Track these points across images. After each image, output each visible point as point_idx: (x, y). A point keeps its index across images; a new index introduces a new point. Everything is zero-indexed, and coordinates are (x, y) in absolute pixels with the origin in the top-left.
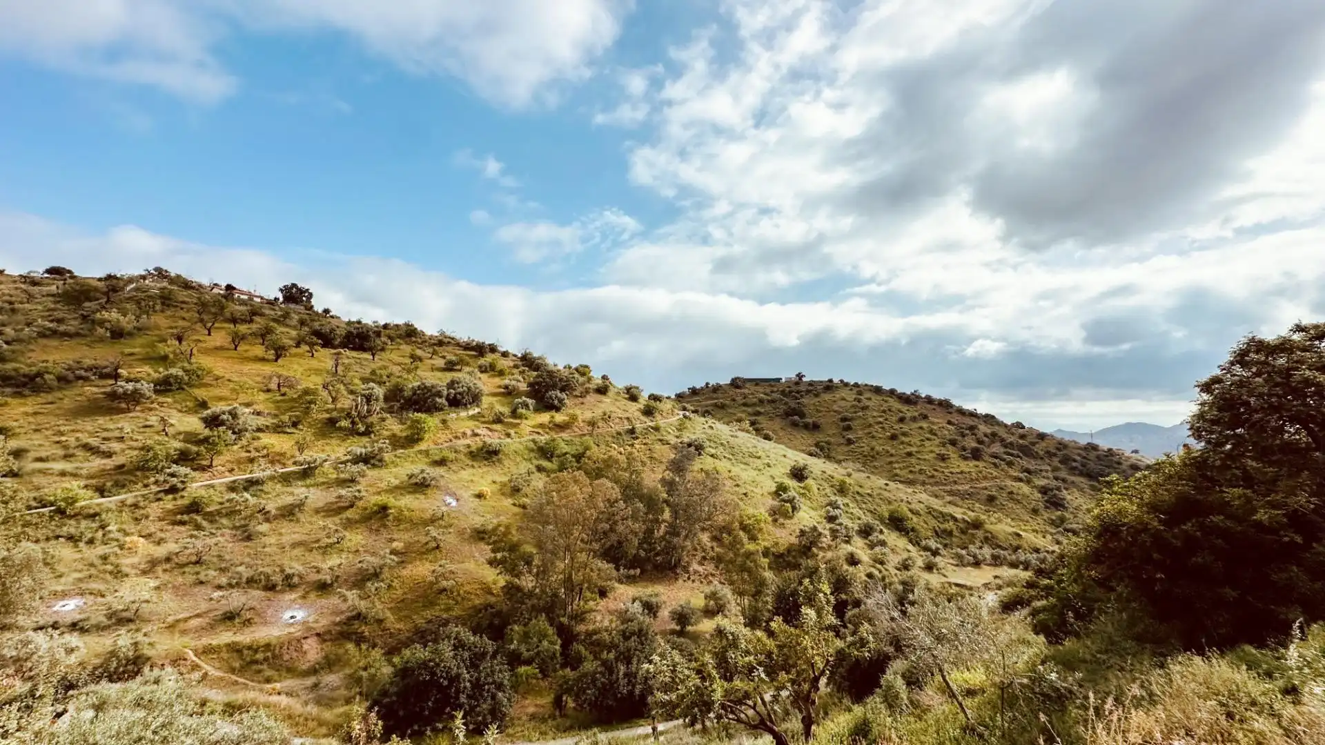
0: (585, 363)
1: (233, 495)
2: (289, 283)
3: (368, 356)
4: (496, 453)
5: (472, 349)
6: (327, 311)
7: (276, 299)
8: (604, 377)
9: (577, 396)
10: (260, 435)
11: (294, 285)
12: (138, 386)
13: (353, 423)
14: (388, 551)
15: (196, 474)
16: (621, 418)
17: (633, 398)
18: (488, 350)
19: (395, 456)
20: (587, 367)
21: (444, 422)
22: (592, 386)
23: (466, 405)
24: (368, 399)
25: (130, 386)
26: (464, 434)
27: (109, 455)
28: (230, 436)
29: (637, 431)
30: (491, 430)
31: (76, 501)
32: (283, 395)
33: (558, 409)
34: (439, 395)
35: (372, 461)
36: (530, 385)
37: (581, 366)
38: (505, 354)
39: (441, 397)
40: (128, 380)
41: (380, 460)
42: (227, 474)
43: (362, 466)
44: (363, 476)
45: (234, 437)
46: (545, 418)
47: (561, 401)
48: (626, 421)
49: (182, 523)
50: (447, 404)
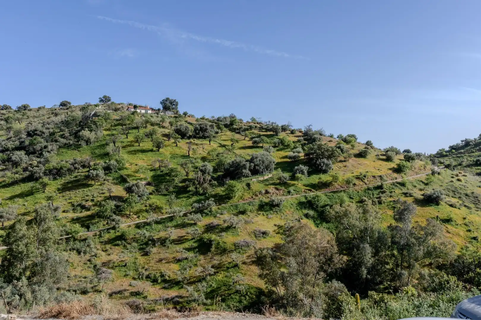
0: (352, 133)
1: (139, 231)
2: (164, 98)
3: (206, 142)
4: (278, 205)
5: (270, 130)
6: (185, 114)
7: (159, 110)
8: (368, 143)
9: (341, 161)
10: (151, 196)
11: (167, 99)
12: (98, 172)
13: (196, 188)
14: (210, 266)
15: (123, 220)
16: (374, 177)
17: (389, 159)
18: (280, 130)
19: (219, 208)
20: (353, 136)
21: (248, 185)
22: (356, 151)
23: (262, 172)
24: (203, 172)
25: (95, 173)
26: (260, 193)
27: (88, 209)
28: (136, 198)
29: (385, 186)
30: (277, 189)
31: (78, 233)
32: (162, 172)
33: (325, 172)
34: (244, 167)
35: (206, 211)
36: (306, 155)
37: (349, 136)
38: (292, 132)
39: (245, 168)
40: (94, 169)
41: (210, 211)
42: (137, 219)
43: (199, 215)
44: (200, 221)
45: (139, 198)
46: (315, 179)
47: (327, 165)
48: (378, 179)
49: (118, 245)
50: (250, 173)
